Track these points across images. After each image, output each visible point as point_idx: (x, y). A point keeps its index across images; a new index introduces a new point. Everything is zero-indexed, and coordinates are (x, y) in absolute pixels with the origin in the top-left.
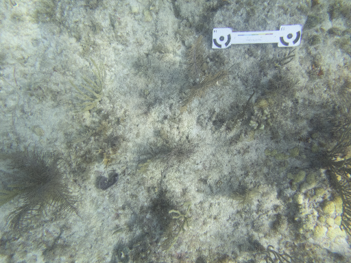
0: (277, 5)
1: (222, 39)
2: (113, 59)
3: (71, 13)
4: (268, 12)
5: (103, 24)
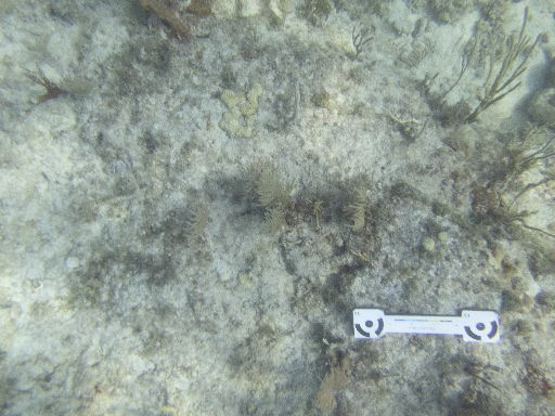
0: (450, 277)
1: (369, 324)
2: (193, 356)
3: (126, 294)
4: (438, 287)
5: (176, 305)
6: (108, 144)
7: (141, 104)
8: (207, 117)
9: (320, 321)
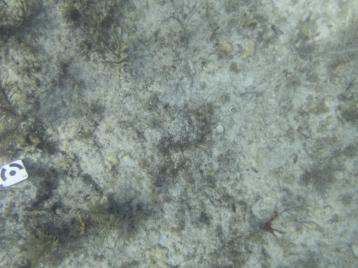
6: (228, 207)
7: (219, 241)
8: (177, 251)
9: (53, 156)
